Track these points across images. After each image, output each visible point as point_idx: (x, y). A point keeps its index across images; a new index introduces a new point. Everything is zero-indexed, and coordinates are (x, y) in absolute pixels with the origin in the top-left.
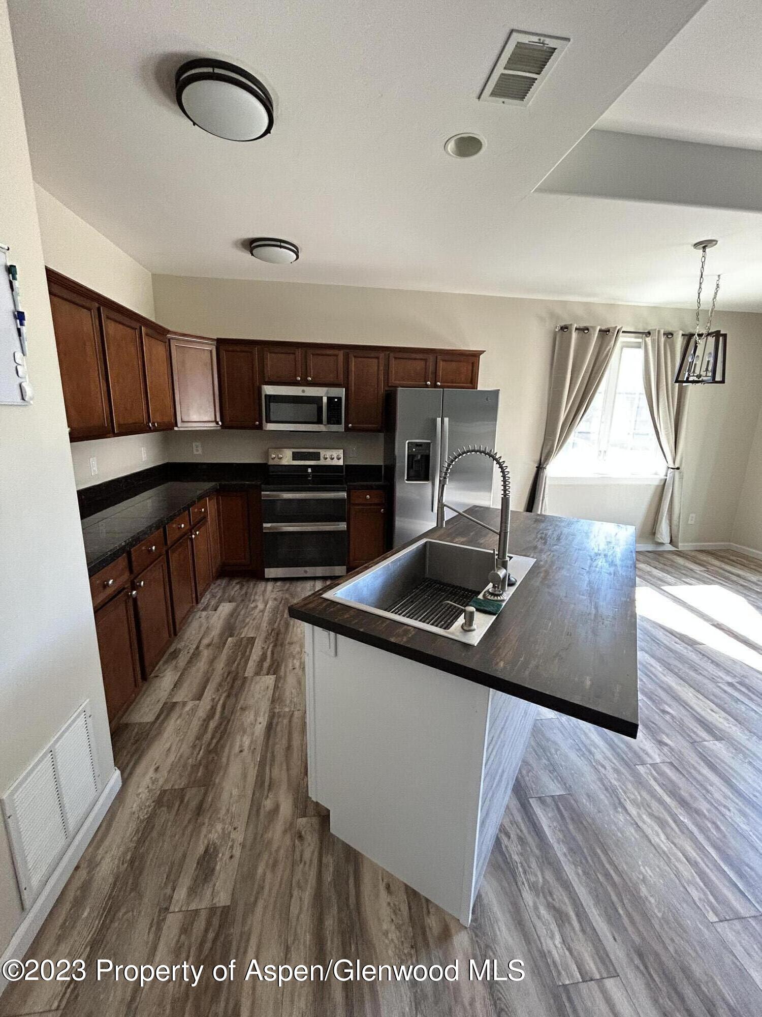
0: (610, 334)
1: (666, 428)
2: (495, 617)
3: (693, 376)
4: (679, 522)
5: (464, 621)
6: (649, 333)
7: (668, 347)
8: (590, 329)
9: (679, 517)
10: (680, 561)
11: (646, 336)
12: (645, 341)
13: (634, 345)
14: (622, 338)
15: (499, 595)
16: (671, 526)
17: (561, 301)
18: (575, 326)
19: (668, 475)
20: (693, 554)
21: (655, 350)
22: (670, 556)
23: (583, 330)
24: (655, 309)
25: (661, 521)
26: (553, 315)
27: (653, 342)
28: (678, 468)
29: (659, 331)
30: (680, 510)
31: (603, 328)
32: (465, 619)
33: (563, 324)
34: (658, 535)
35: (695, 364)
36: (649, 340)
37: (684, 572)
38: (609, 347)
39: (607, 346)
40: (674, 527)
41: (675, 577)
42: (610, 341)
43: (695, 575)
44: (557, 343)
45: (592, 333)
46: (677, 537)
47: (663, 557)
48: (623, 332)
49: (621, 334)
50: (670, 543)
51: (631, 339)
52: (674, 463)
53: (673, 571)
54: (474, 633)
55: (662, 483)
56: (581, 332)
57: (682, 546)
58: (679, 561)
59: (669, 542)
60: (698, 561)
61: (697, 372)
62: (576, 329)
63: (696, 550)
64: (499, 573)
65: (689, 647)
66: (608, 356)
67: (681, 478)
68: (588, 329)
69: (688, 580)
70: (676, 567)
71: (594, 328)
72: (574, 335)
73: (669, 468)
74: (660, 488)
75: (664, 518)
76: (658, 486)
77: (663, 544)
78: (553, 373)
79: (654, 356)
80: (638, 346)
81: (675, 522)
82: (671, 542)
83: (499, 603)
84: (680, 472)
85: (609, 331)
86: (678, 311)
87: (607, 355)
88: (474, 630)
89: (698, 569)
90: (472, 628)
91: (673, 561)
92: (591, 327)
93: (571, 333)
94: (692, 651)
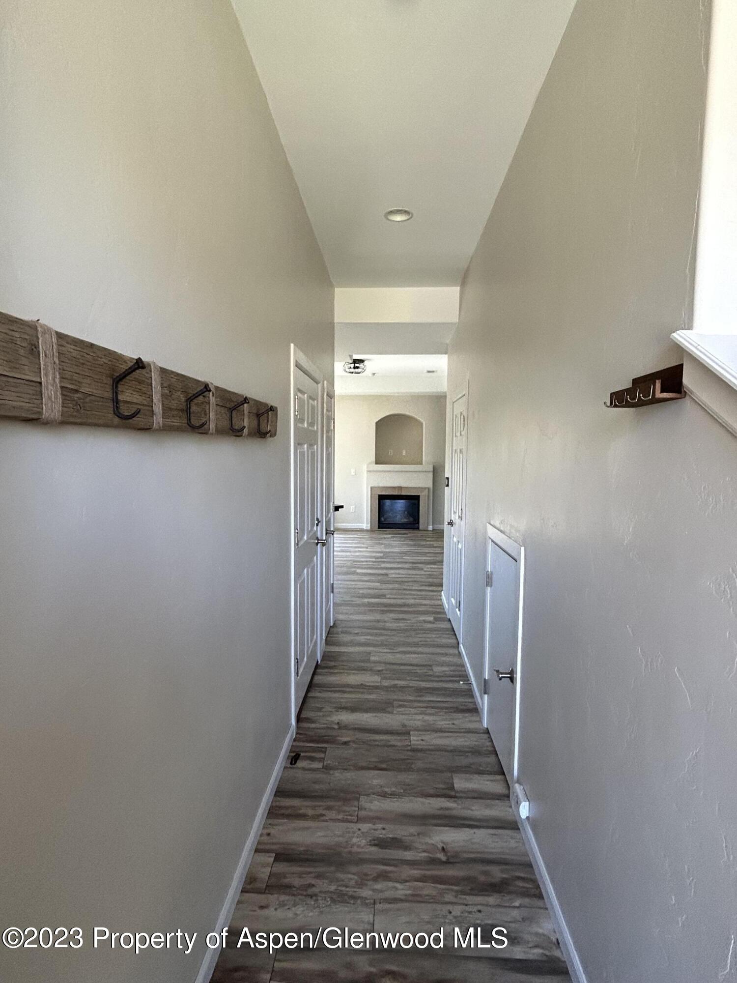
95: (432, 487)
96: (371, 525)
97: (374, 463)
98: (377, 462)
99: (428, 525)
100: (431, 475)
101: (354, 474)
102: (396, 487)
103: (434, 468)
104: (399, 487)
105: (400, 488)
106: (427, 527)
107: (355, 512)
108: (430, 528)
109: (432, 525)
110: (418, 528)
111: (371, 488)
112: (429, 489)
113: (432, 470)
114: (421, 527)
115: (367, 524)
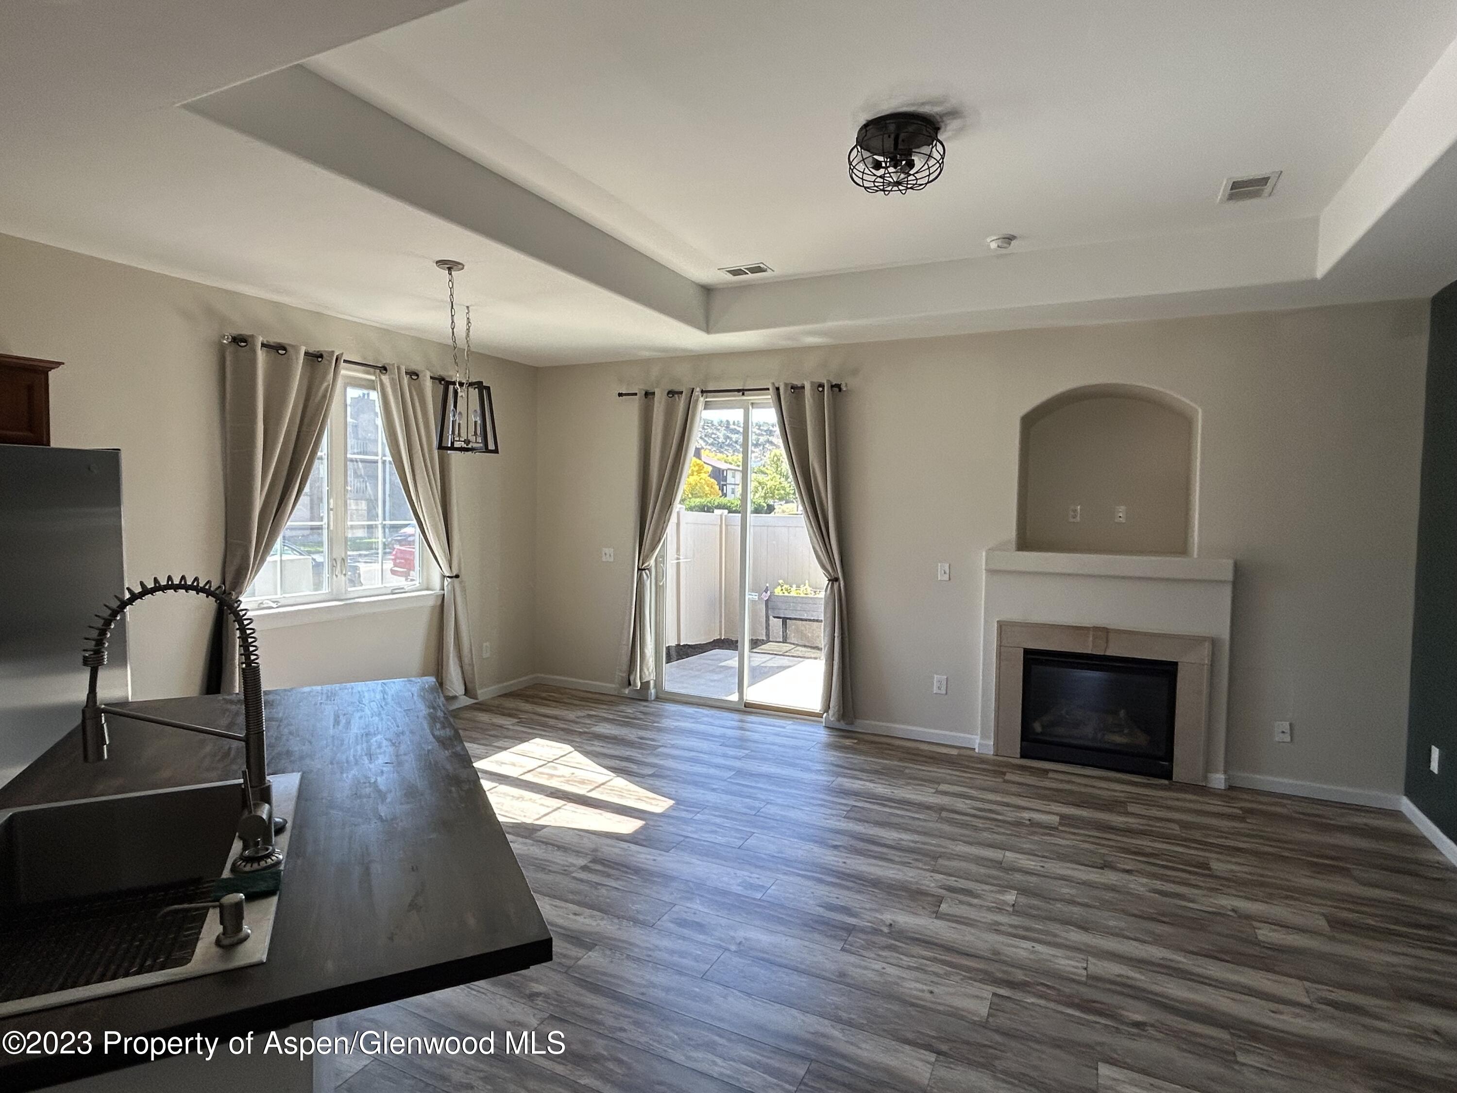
0: (324, 361)
1: (432, 516)
2: (275, 899)
3: (459, 441)
4: (472, 658)
5: (221, 928)
6: (384, 369)
7: (414, 393)
8: (288, 348)
9: (471, 650)
10: (484, 717)
11: (380, 371)
12: (381, 380)
13: (364, 383)
14: (345, 371)
15: (269, 856)
16: (462, 667)
17: (226, 291)
18: (260, 339)
19: (445, 588)
20: (497, 702)
21: (398, 399)
22: (468, 715)
23: (276, 349)
24: (387, 333)
25: (448, 662)
26: (210, 312)
27: (392, 380)
28: (457, 576)
29: (399, 368)
30: (470, 640)
31: (311, 350)
32: (222, 923)
33: (235, 332)
34: (447, 686)
35: (459, 424)
36: (385, 378)
37: (492, 733)
38: (325, 384)
39: (321, 383)
40: (466, 667)
41: (483, 745)
42: (325, 374)
43: (510, 733)
44: (228, 363)
45: (294, 357)
46: (473, 682)
47: (460, 719)
48: (345, 361)
49: (342, 364)
50: (465, 695)
51: (359, 374)
52: (451, 567)
53: (478, 735)
54: (248, 944)
55: (439, 602)
56: (273, 352)
57: (484, 693)
58: (482, 719)
59: (463, 692)
60: (506, 711)
61: (464, 437)
62: (263, 345)
63: (499, 696)
64: (259, 813)
65: (528, 841)
66: (327, 397)
67: (464, 590)
68: (284, 349)
69: (499, 744)
70: (481, 729)
71: (296, 348)
72: (261, 356)
73: (444, 576)
74: (438, 610)
75: (451, 655)
76: (433, 607)
77: (455, 698)
78: (228, 418)
79: (397, 403)
80: (371, 386)
81: (466, 660)
82: (467, 692)
83: (273, 870)
84: (461, 583)
85: (321, 356)
86: (419, 341)
87: (324, 396)
88: (247, 937)
89: (508, 723)
90: (242, 935)
91: (475, 721)
92: (293, 346)
93: (254, 352)
94: (533, 845)
95: (1226, 635)
96: (996, 744)
97: (1013, 545)
98: (1024, 543)
99: (1208, 768)
100: (1226, 594)
101: (946, 577)
102: (1087, 629)
103: (1238, 569)
104: (1096, 629)
105: (1103, 632)
106: (1206, 778)
107: (946, 694)
108: (1218, 781)
109: (1225, 772)
110: (1168, 775)
111: (1001, 625)
112: (1214, 642)
113: (1229, 576)
114: (1179, 773)
115: (984, 736)
